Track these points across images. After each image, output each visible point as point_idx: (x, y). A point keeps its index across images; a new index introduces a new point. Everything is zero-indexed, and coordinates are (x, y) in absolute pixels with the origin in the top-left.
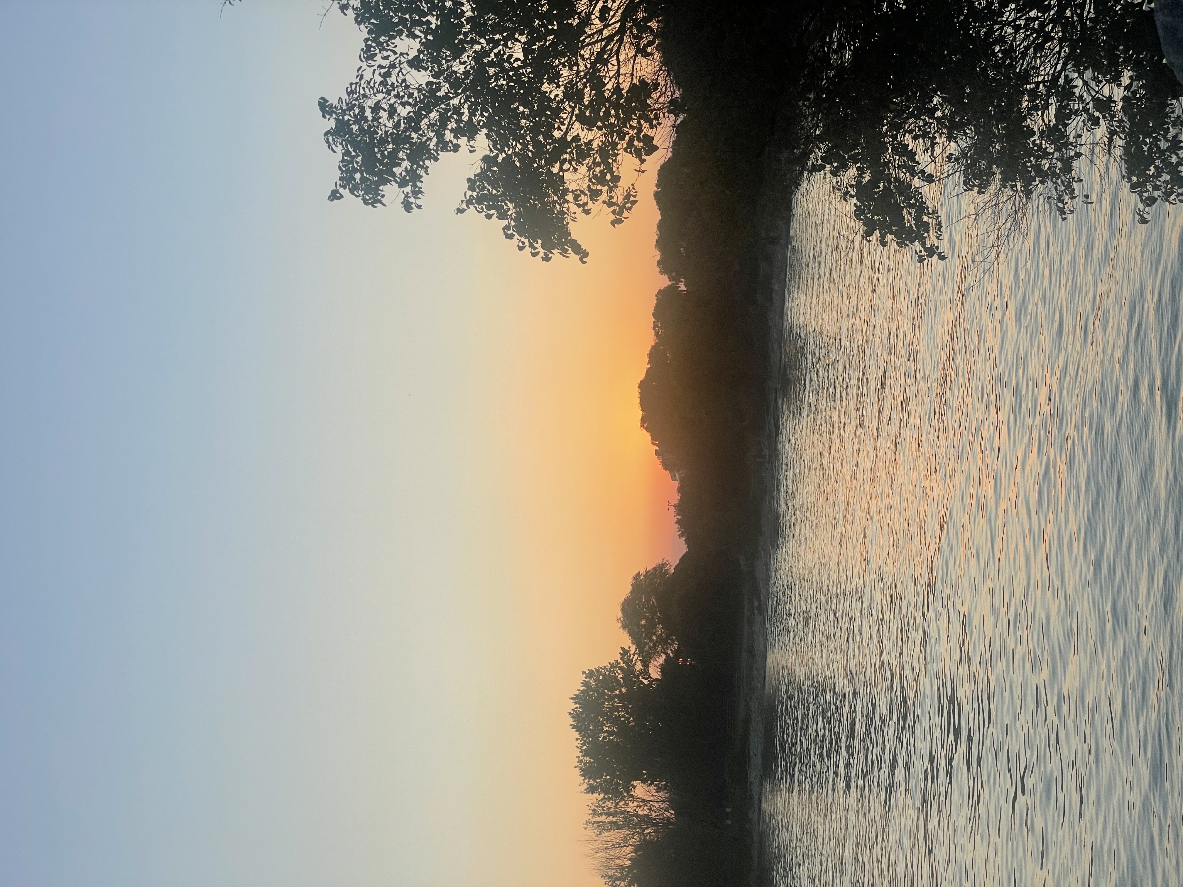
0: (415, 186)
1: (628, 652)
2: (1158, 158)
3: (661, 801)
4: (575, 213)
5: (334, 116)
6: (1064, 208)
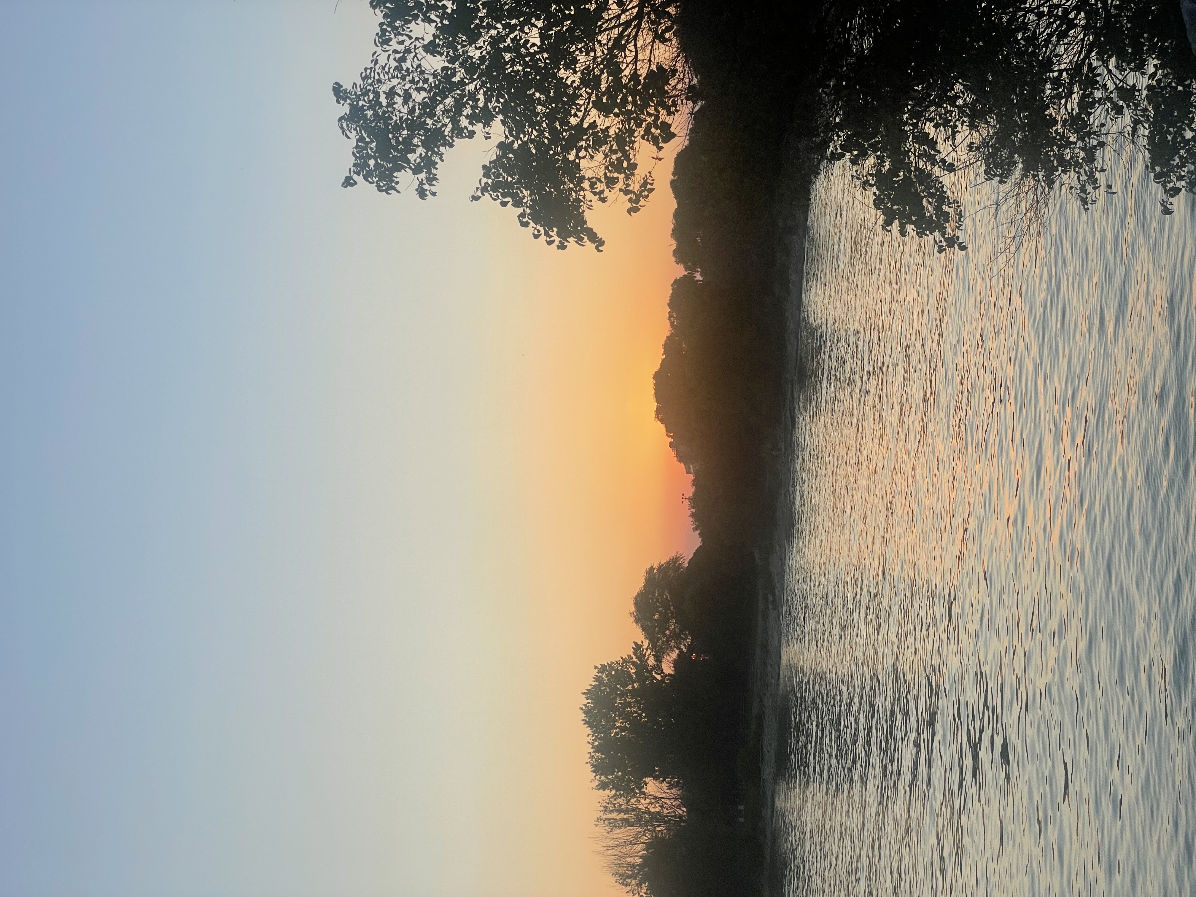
0: (429, 172)
1: (641, 646)
2: (1183, 148)
3: (673, 798)
4: (591, 201)
5: (348, 101)
6: (1087, 198)
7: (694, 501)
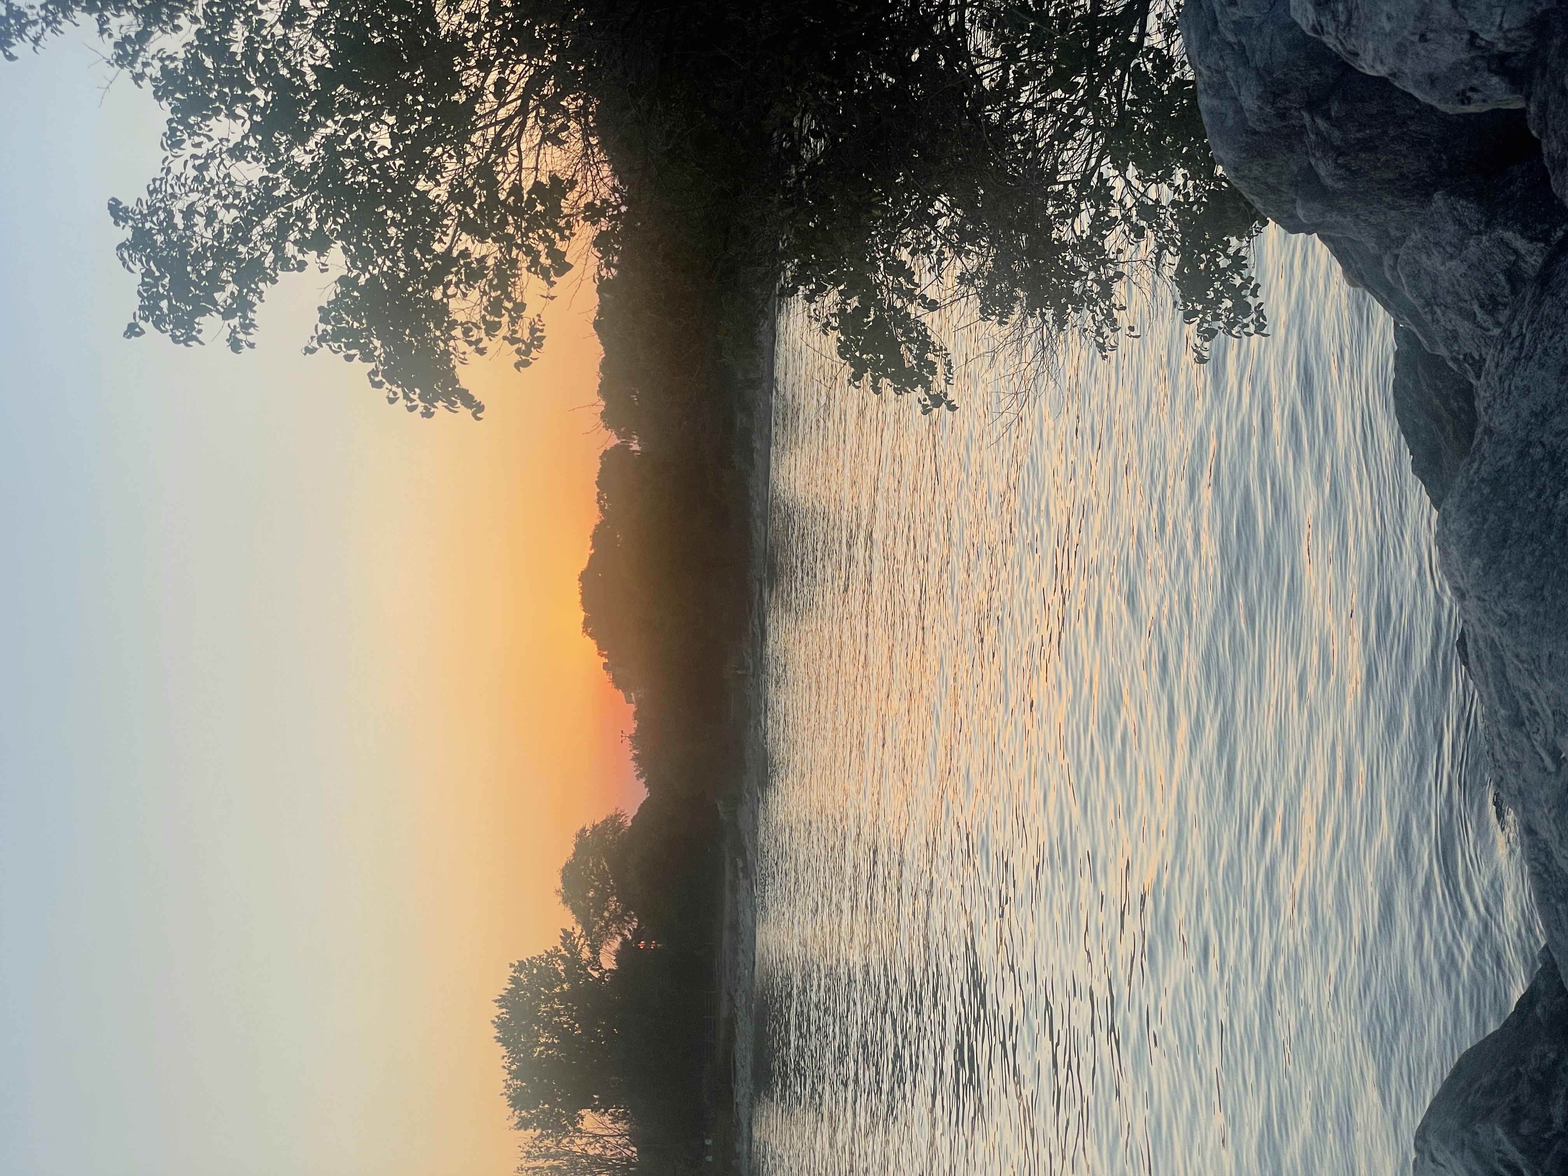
0: (245, 317)
1: (571, 934)
2: (1217, 280)
3: (619, 1135)
4: (464, 353)
5: (130, 223)
6: (1104, 343)
7: (637, 739)
